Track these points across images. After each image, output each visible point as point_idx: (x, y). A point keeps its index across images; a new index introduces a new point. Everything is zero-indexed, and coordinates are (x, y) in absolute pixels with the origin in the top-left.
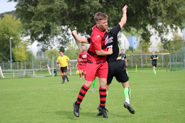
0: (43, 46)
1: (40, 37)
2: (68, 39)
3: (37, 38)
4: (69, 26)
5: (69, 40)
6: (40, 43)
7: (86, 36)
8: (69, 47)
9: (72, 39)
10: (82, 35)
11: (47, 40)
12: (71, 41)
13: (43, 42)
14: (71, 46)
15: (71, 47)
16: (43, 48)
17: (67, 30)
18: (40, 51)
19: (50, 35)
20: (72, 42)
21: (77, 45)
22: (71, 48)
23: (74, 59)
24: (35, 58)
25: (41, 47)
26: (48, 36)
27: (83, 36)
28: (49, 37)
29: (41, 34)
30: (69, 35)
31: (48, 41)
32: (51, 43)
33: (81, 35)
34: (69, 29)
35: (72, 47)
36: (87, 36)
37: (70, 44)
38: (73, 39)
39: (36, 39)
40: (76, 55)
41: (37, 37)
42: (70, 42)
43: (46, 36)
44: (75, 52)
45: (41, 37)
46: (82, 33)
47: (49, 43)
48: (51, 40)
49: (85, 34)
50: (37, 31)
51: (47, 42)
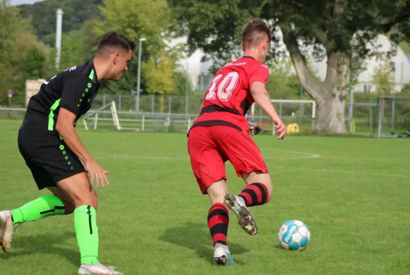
0: (216, 62)
1: (210, 40)
2: (274, 50)
3: (202, 43)
4: (277, 20)
5: (276, 52)
6: (208, 56)
7: (315, 48)
8: (274, 70)
9: (284, 52)
10: (307, 44)
11: (224, 48)
12: (281, 54)
13: (216, 53)
14: (278, 67)
15: (277, 70)
16: (214, 66)
17: (274, 30)
18: (206, 72)
19: (234, 38)
20: (281, 59)
21: (292, 67)
22: (277, 73)
23: (283, 98)
24: (194, 89)
25: (210, 64)
26: (229, 40)
27: (309, 46)
28: (230, 43)
29: (214, 33)
30: (277, 41)
31: (227, 52)
32: (233, 55)
33: (304, 43)
34: (277, 28)
35: (281, 69)
36: (317, 45)
37: (277, 63)
38: (286, 50)
39: (200, 46)
40: (288, 88)
41: (203, 40)
42: (277, 57)
43: (223, 39)
44: (287, 81)
45: (213, 42)
46: (306, 39)
47: (230, 57)
48: (234, 51)
49: (313, 42)
50: (203, 28)
51: (224, 54)
